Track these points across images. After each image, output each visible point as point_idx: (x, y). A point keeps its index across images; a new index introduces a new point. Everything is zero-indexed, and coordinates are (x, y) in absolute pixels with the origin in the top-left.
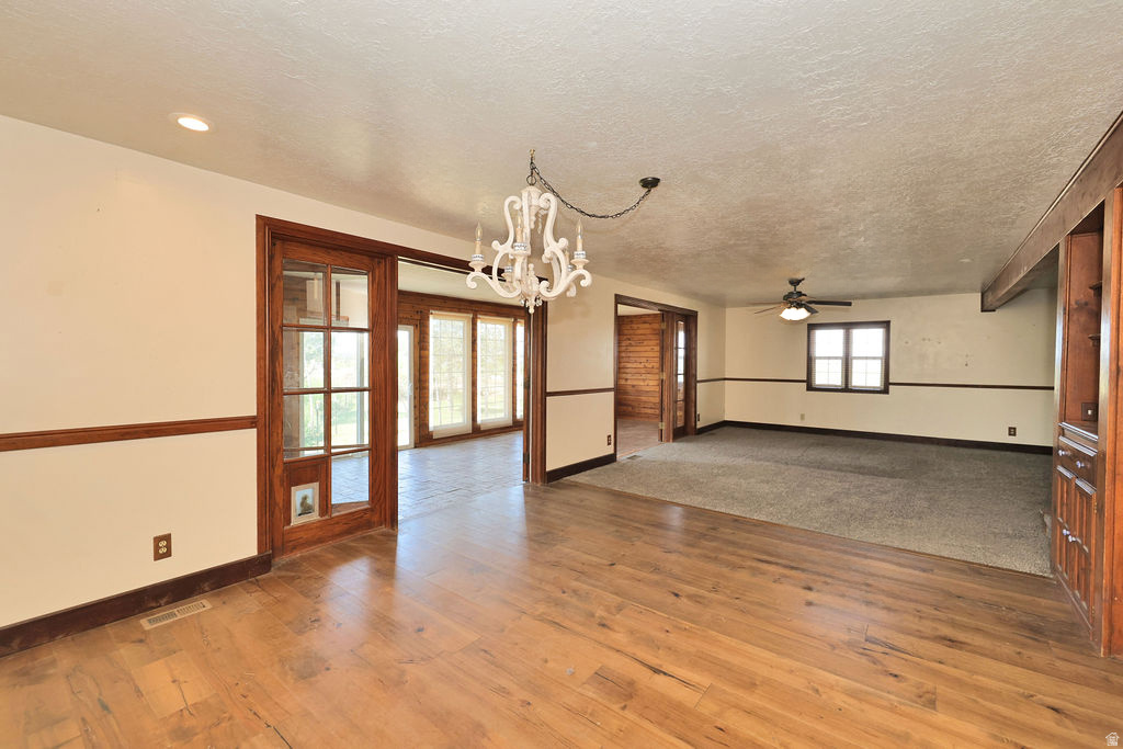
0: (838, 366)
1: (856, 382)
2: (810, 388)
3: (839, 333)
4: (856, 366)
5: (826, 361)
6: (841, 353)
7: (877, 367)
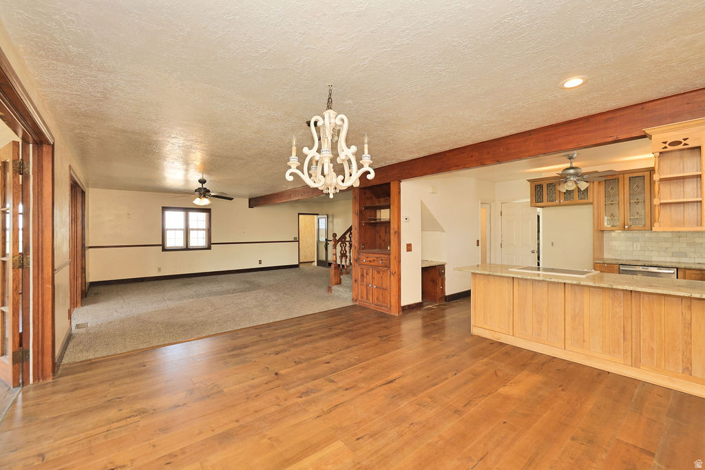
0: (181, 234)
1: (192, 244)
2: (164, 250)
3: (181, 214)
4: (192, 234)
5: (174, 231)
6: (182, 226)
7: (203, 234)
